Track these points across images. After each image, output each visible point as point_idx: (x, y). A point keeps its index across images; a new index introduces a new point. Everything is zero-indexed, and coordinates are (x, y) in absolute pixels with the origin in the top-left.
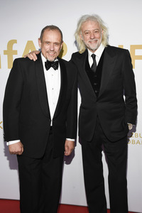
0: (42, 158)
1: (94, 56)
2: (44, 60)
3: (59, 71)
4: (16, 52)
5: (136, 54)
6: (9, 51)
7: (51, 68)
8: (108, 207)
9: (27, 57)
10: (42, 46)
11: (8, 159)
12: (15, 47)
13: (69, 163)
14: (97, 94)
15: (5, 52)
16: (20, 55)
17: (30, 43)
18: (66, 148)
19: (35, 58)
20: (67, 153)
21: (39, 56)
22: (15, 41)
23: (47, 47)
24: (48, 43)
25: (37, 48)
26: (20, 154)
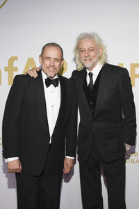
0: (40, 176)
1: (91, 75)
2: (44, 77)
3: (59, 88)
4: (16, 69)
5: (136, 73)
6: (10, 68)
7: (52, 85)
9: (28, 74)
11: (6, 176)
12: (16, 64)
14: (93, 113)
15: (6, 69)
16: (21, 72)
17: (31, 60)
18: (65, 166)
19: (35, 75)
20: (66, 170)
22: (16, 58)
23: (47, 63)
24: (49, 58)
25: (38, 65)
26: (18, 171)
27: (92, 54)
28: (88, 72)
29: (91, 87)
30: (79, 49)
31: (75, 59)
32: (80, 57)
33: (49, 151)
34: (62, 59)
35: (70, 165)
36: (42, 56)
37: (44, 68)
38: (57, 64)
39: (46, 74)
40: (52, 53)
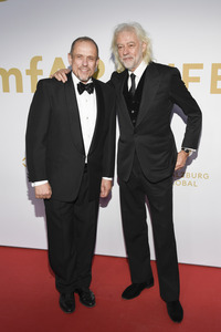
0: (74, 202)
1: (133, 77)
2: (76, 81)
3: (94, 95)
4: (41, 72)
6: (32, 71)
7: (85, 92)
8: (153, 257)
9: (54, 78)
10: (73, 62)
11: (33, 203)
12: (40, 66)
13: (105, 205)
14: (134, 124)
15: (28, 72)
16: (46, 75)
17: (59, 61)
18: (102, 189)
19: (65, 80)
20: (104, 194)
21: (69, 76)
22: (40, 58)
23: (79, 62)
24: (80, 56)
25: (67, 65)
27: (133, 51)
28: (130, 73)
29: (133, 92)
30: (116, 45)
31: (113, 57)
32: (119, 56)
33: (85, 172)
34: (97, 58)
35: (107, 187)
36: (72, 55)
37: (75, 69)
38: (91, 64)
39: (78, 77)
40: (85, 50)
